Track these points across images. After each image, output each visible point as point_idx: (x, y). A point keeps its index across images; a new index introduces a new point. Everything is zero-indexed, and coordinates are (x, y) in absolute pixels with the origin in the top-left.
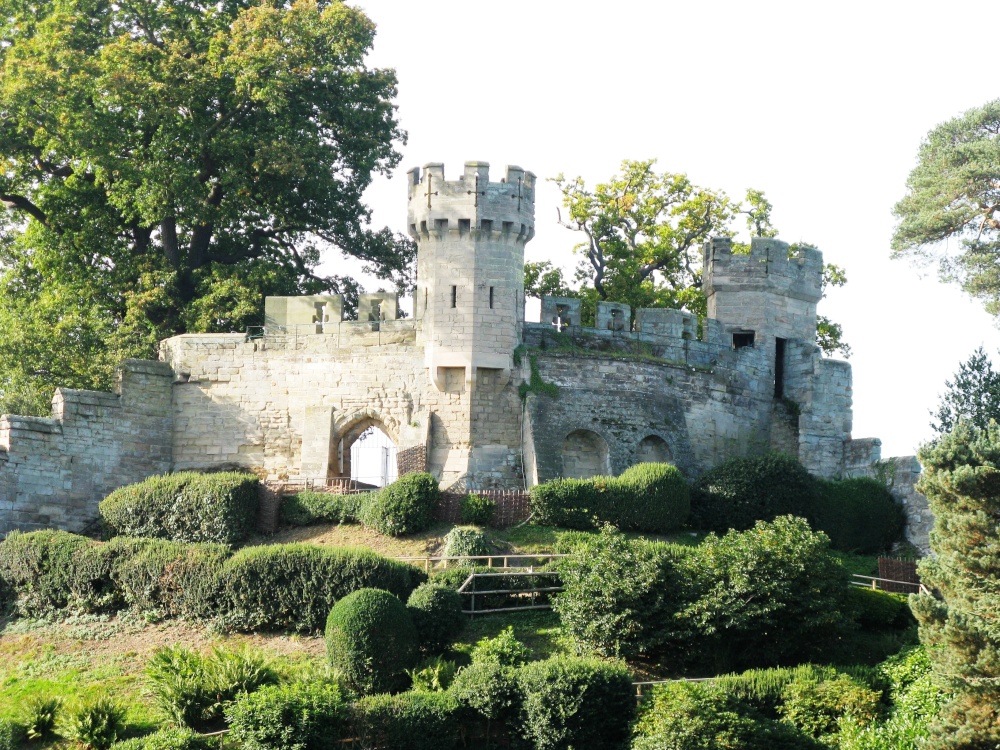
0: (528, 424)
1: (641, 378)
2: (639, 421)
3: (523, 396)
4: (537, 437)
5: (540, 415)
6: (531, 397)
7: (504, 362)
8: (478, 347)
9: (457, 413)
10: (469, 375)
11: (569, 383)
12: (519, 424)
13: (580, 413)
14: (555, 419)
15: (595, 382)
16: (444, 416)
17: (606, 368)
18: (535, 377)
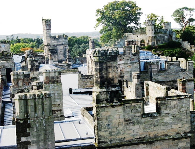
0: (155, 40)
1: (162, 35)
2: (162, 39)
3: (154, 37)
4: (156, 41)
5: (156, 39)
6: (155, 38)
7: (153, 35)
8: (152, 34)
9: (150, 39)
10: (151, 37)
11: (157, 36)
12: (154, 40)
13: (158, 38)
14: (157, 39)
15: (159, 36)
16: (149, 39)
17: (160, 35)
18: (155, 36)
